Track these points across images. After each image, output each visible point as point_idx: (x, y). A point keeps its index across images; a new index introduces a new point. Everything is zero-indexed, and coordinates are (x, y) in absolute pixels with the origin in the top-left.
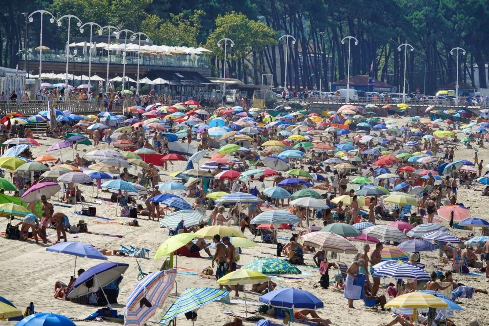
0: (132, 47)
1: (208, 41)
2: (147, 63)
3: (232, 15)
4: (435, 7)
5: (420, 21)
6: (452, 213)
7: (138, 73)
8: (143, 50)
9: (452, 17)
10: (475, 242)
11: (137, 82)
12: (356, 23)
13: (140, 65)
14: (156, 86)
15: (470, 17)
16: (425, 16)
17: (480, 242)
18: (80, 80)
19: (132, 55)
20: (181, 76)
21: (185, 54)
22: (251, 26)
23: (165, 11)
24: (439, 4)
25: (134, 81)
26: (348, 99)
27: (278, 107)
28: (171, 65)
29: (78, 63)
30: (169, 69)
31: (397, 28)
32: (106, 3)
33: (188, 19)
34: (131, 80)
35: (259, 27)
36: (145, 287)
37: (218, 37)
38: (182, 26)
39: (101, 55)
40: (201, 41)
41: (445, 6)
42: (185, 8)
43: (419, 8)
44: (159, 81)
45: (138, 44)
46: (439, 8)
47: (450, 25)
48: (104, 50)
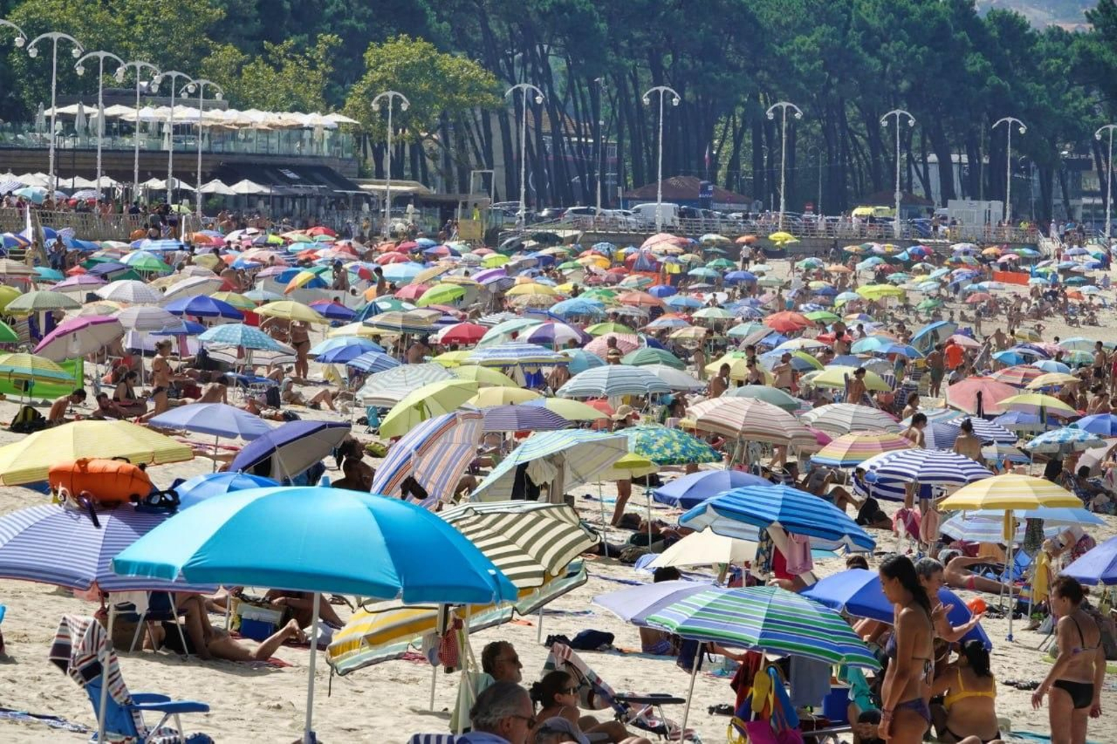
0: (184, 114)
1: (349, 102)
2: (219, 148)
3: (400, 42)
4: (842, 26)
5: (810, 57)
6: (979, 395)
7: (199, 169)
8: (209, 119)
9: (879, 47)
10: (1050, 443)
11: (196, 190)
12: (667, 66)
13: (203, 153)
14: (238, 197)
15: (919, 47)
16: (821, 46)
17: (1061, 442)
18: (70, 187)
19: (183, 133)
20: (292, 175)
21: (301, 128)
22: (445, 68)
23: (251, 38)
24: (849, 19)
25: (189, 188)
26: (659, 224)
27: (508, 241)
28: (270, 152)
29: (65, 150)
30: (266, 160)
31: (759, 74)
32: (122, 21)
33: (303, 53)
34: (184, 186)
35: (462, 69)
36: (413, 451)
37: (370, 94)
38: (290, 69)
39: (116, 132)
40: (331, 101)
41: (863, 26)
42: (294, 32)
43: (806, 29)
44: (245, 187)
45: (197, 107)
46: (849, 28)
47: (876, 66)
48: (122, 121)
